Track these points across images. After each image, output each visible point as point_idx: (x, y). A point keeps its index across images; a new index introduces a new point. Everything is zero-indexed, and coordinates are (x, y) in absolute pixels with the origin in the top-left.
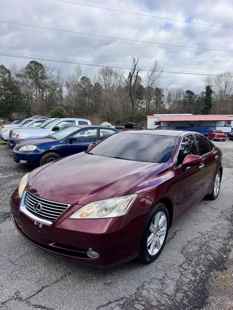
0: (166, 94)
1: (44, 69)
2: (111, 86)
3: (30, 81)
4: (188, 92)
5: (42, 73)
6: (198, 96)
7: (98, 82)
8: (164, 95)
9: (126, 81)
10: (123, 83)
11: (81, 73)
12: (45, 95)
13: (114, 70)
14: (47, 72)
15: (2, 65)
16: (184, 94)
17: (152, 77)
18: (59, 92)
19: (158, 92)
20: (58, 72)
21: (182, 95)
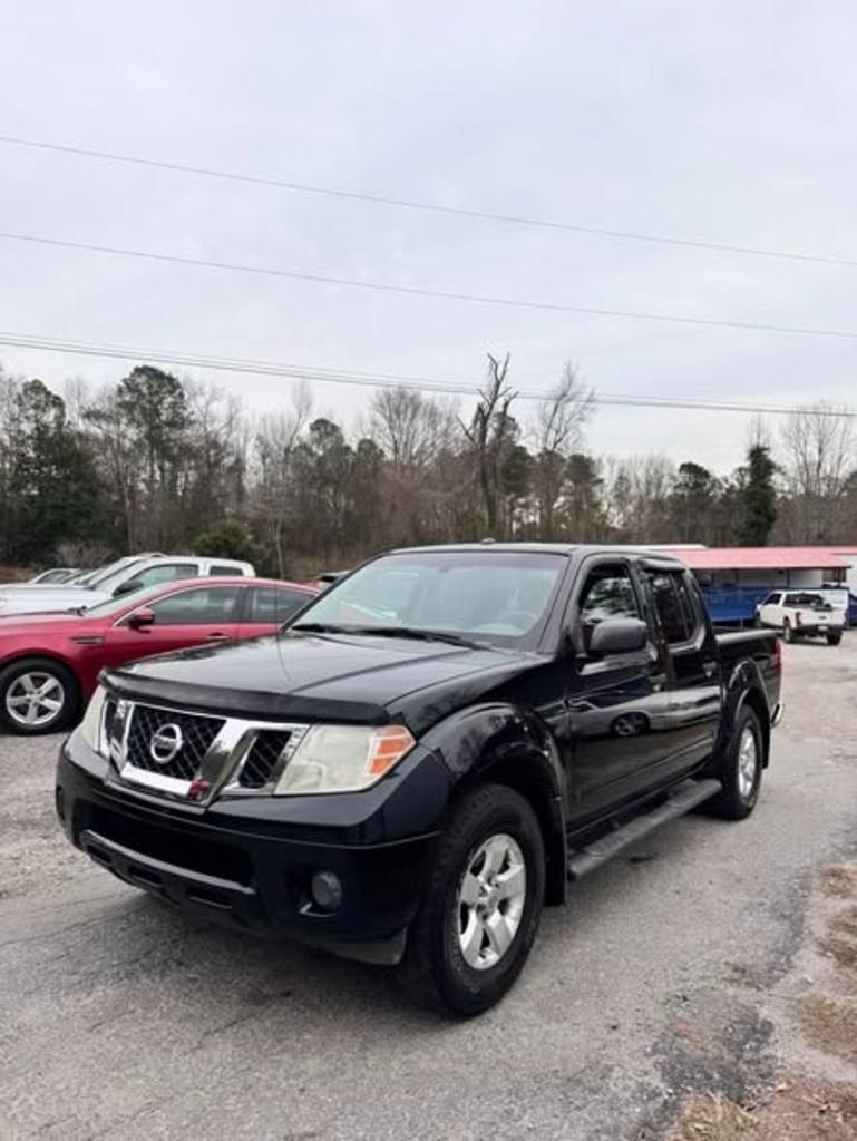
0: (608, 475)
1: (181, 395)
2: (415, 450)
3: (133, 433)
4: (690, 468)
5: (173, 405)
6: (726, 481)
7: (368, 437)
8: (601, 481)
9: (467, 433)
10: (456, 440)
11: (310, 409)
12: (181, 481)
13: (426, 396)
14: (193, 403)
15: (35, 381)
16: (673, 478)
17: (556, 420)
18: (231, 469)
19: (583, 469)
20: (232, 402)
21: (666, 481)
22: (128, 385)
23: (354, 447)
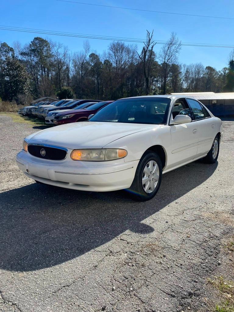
0: (183, 71)
1: (49, 47)
2: (122, 63)
3: (36, 59)
4: (209, 68)
5: (47, 50)
6: (220, 72)
7: (108, 59)
8: (181, 72)
9: (139, 57)
10: (136, 59)
11: (89, 50)
12: (50, 75)
14: (53, 49)
15: (4, 43)
16: (203, 71)
17: (168, 52)
18: (65, 71)
19: (175, 69)
20: (65, 48)
21: (201, 72)
22: (33, 43)
23: (103, 62)
